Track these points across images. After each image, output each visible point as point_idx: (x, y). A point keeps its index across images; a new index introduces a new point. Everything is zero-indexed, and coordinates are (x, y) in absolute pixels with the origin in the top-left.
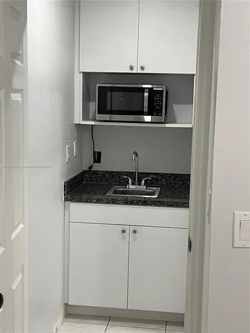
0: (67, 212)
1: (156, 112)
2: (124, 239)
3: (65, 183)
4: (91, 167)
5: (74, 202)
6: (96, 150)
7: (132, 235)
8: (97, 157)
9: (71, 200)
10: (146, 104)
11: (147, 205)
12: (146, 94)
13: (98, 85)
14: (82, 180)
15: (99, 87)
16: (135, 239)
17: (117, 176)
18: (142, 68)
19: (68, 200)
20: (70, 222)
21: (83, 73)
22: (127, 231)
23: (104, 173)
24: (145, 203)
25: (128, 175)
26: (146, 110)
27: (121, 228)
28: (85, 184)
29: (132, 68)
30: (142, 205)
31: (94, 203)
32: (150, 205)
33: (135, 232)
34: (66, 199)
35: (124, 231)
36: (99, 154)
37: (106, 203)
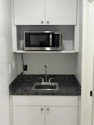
0: (11, 101)
1: (56, 45)
2: (42, 113)
3: (9, 85)
4: (22, 73)
5: (15, 95)
6: (25, 64)
7: (47, 111)
8: (25, 68)
9: (13, 94)
10: (51, 41)
11: (54, 95)
12: (51, 36)
13: (25, 32)
14: (18, 80)
15: (25, 33)
16: (48, 113)
17: (36, 77)
18: (48, 23)
19: (11, 94)
20: (13, 106)
21: (17, 25)
22: (44, 109)
23: (29, 76)
24: (53, 94)
25: (41, 77)
26: (51, 44)
27: (41, 108)
28: (20, 82)
29: (42, 23)
30: (51, 95)
31: (26, 95)
32: (56, 95)
33: (48, 109)
34: (10, 94)
35: (42, 110)
36: (26, 66)
37: (32, 95)
